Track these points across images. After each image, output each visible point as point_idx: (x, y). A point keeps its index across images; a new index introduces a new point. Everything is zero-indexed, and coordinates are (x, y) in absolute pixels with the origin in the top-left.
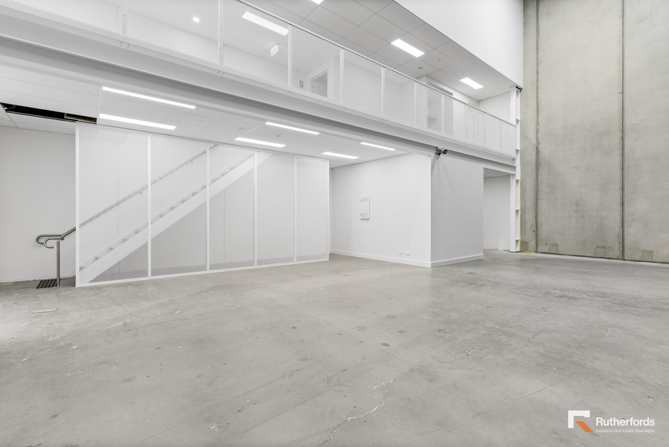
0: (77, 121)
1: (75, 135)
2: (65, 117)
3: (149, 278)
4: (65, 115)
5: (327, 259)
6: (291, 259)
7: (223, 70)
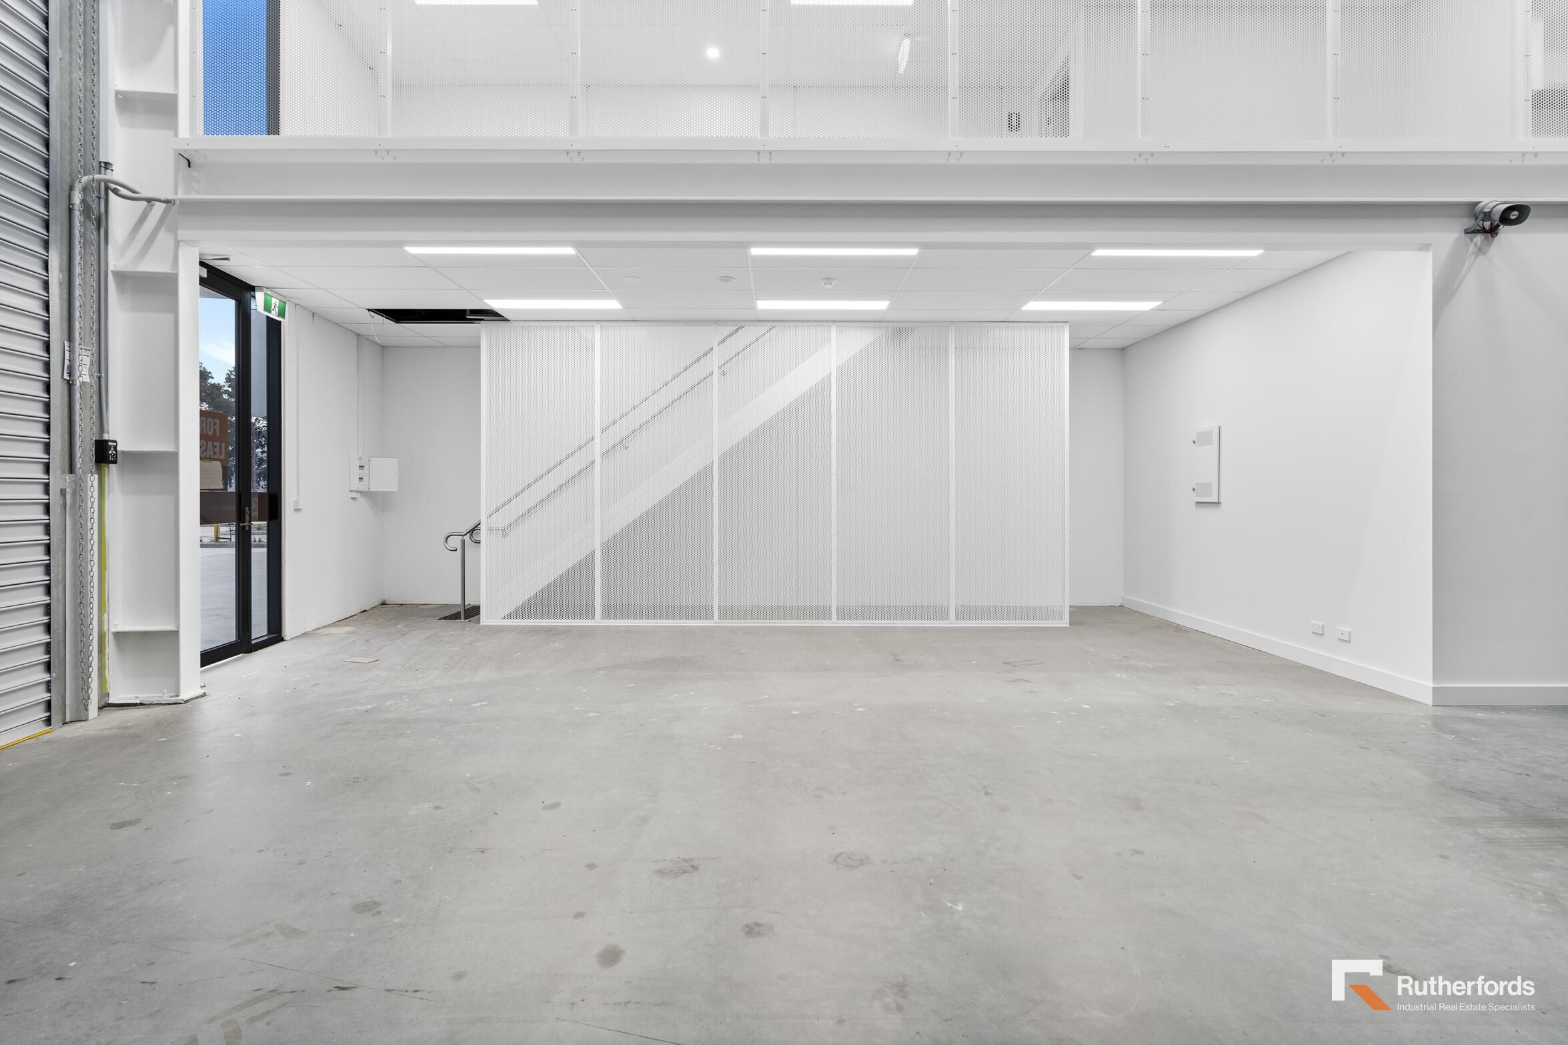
0: (483, 320)
1: (480, 347)
2: (468, 317)
3: (597, 622)
4: (468, 313)
5: (1065, 622)
6: (942, 613)
7: (768, 148)
